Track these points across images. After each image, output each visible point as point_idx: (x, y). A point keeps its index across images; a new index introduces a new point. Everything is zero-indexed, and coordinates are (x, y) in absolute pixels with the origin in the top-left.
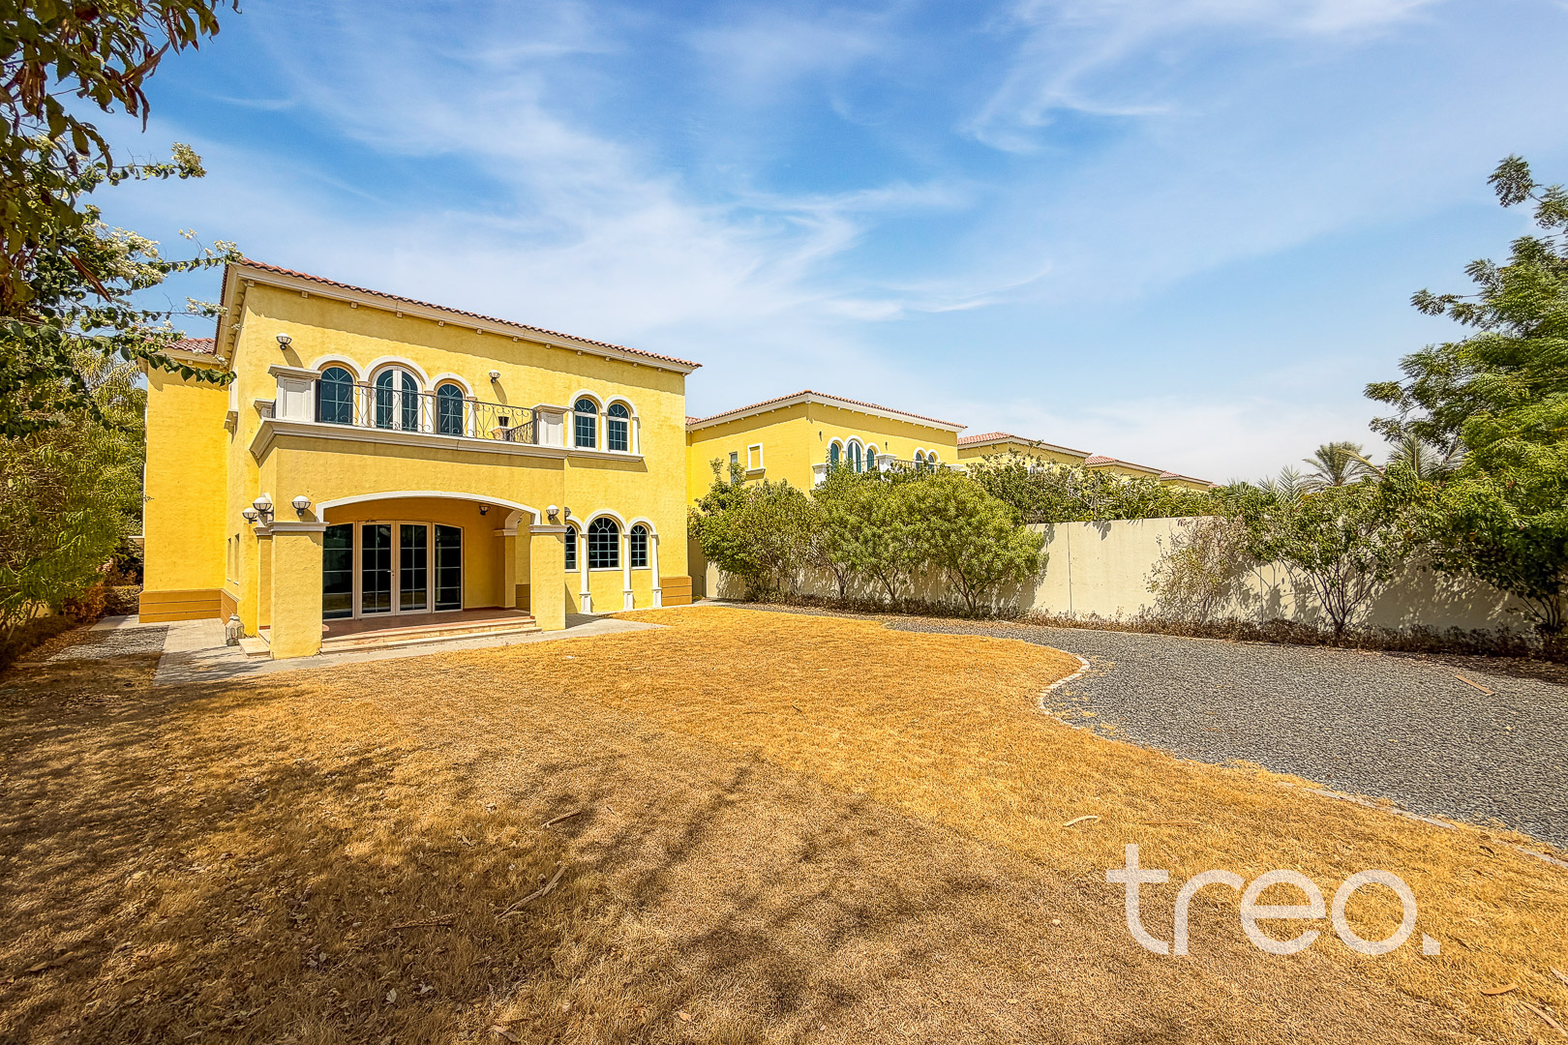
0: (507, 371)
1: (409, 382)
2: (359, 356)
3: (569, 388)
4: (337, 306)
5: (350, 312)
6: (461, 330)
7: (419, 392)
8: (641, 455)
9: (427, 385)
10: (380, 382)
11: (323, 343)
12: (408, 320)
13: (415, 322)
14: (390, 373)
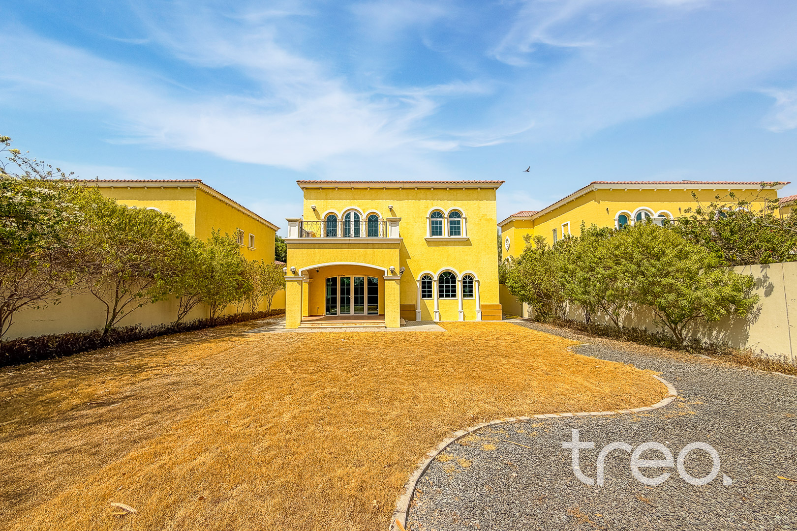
0: (397, 205)
1: (357, 217)
2: (339, 209)
3: (427, 207)
4: (331, 190)
5: (335, 192)
6: (377, 190)
7: (361, 220)
8: (468, 237)
9: (363, 217)
10: (346, 218)
11: (327, 206)
12: (356, 190)
13: (359, 190)
14: (349, 214)
